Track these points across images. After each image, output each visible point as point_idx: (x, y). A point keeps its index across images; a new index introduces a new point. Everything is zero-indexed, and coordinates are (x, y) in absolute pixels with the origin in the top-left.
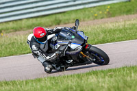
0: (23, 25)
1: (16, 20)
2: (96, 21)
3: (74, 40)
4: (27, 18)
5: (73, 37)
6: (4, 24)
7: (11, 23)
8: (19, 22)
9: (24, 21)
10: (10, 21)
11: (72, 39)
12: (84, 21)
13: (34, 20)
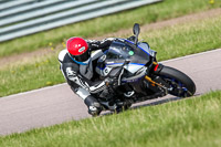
0: (98, 27)
1: (84, 21)
2: (213, 11)
3: (134, 58)
4: (102, 16)
5: (131, 53)
6: (67, 28)
7: (77, 26)
8: (91, 23)
9: (98, 21)
10: (76, 23)
11: (129, 57)
12: (194, 12)
13: (115, 19)
